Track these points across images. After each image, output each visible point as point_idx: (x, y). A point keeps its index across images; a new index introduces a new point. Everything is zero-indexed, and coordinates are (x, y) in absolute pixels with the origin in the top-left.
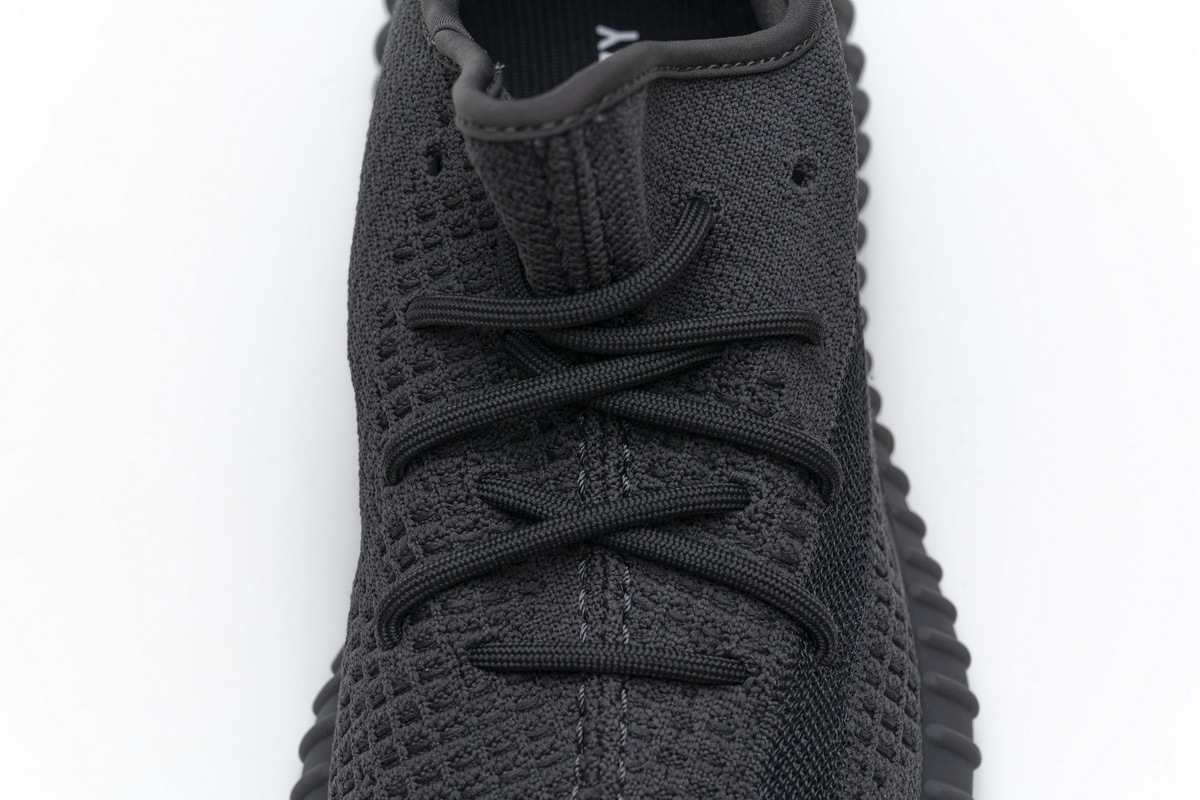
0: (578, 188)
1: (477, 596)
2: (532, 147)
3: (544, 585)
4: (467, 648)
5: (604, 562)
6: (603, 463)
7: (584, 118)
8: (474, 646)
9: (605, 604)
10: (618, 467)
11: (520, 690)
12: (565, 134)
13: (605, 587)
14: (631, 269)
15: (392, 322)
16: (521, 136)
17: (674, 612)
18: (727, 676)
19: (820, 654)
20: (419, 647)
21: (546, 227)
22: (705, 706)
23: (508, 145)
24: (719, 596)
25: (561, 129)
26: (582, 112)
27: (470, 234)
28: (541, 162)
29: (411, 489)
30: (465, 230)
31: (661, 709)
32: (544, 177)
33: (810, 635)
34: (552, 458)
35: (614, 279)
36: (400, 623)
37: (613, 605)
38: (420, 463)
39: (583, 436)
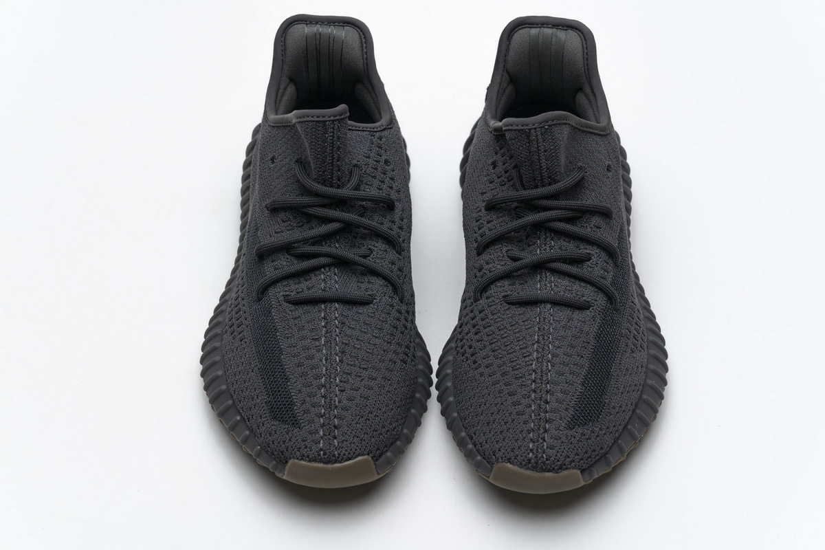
0: (538, 147)
1: (506, 283)
2: (526, 132)
3: (526, 282)
4: (503, 297)
5: (546, 274)
6: (545, 246)
7: (541, 125)
8: (504, 297)
9: (546, 285)
10: (550, 247)
11: (519, 309)
12: (535, 129)
13: (546, 280)
14: (556, 182)
15: (480, 211)
16: (523, 128)
17: (568, 288)
18: (583, 307)
19: (613, 306)
20: (487, 298)
21: (529, 160)
22: (577, 315)
23: (519, 130)
24: (582, 284)
25: (534, 127)
26: (541, 124)
27: (505, 184)
28: (528, 137)
29: (485, 256)
30: (504, 183)
31: (563, 314)
32: (529, 143)
33: (610, 298)
34: (529, 246)
35: (550, 185)
36: (481, 293)
37: (548, 285)
38: (488, 248)
39: (539, 238)
